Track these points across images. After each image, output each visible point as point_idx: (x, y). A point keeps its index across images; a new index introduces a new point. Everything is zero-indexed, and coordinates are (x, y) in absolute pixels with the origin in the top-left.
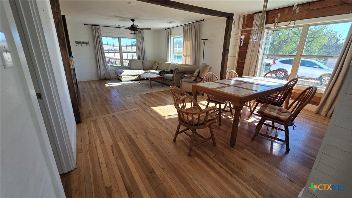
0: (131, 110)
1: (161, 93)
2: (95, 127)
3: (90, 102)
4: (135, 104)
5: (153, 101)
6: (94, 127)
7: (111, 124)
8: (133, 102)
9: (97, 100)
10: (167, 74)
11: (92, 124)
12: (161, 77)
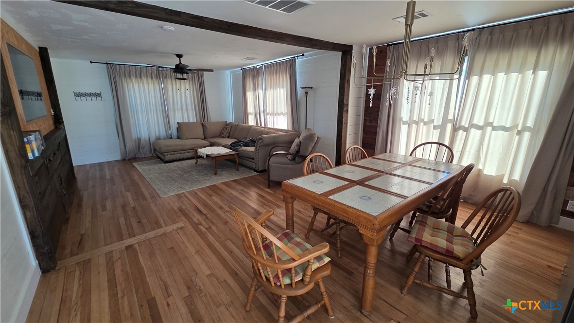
0: (169, 229)
1: (233, 184)
2: (81, 282)
3: (89, 212)
4: (180, 214)
5: (216, 203)
6: (79, 281)
7: (118, 271)
8: (176, 208)
9: (104, 208)
10: (244, 146)
11: (77, 273)
12: (234, 153)
